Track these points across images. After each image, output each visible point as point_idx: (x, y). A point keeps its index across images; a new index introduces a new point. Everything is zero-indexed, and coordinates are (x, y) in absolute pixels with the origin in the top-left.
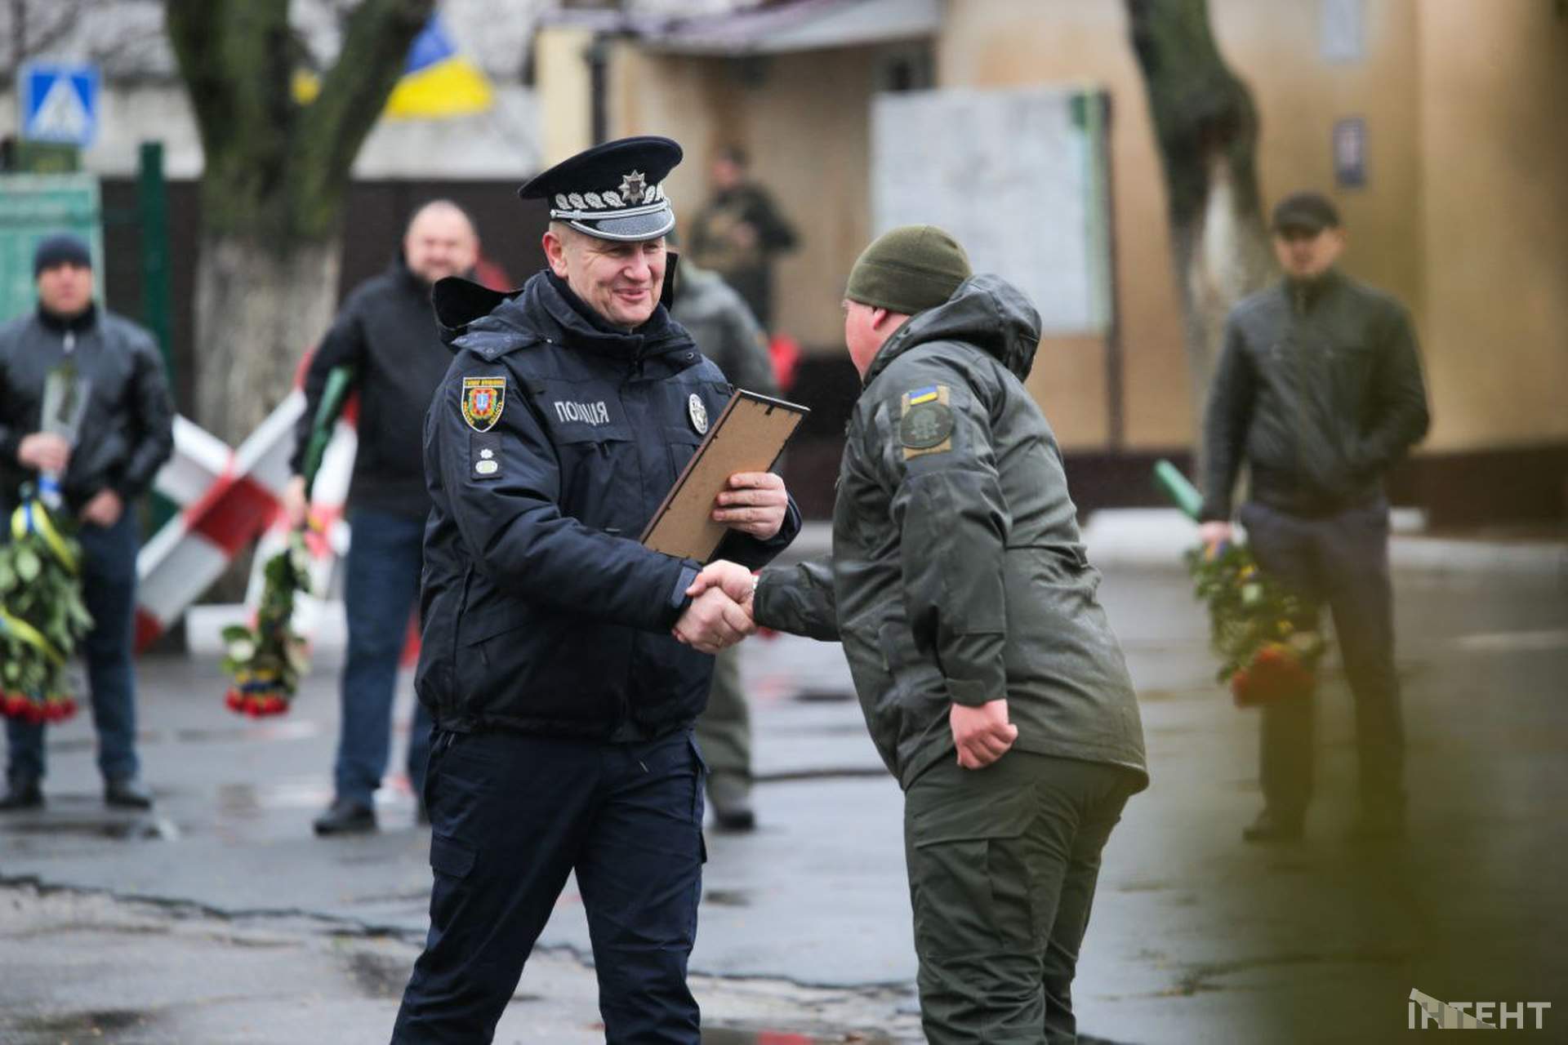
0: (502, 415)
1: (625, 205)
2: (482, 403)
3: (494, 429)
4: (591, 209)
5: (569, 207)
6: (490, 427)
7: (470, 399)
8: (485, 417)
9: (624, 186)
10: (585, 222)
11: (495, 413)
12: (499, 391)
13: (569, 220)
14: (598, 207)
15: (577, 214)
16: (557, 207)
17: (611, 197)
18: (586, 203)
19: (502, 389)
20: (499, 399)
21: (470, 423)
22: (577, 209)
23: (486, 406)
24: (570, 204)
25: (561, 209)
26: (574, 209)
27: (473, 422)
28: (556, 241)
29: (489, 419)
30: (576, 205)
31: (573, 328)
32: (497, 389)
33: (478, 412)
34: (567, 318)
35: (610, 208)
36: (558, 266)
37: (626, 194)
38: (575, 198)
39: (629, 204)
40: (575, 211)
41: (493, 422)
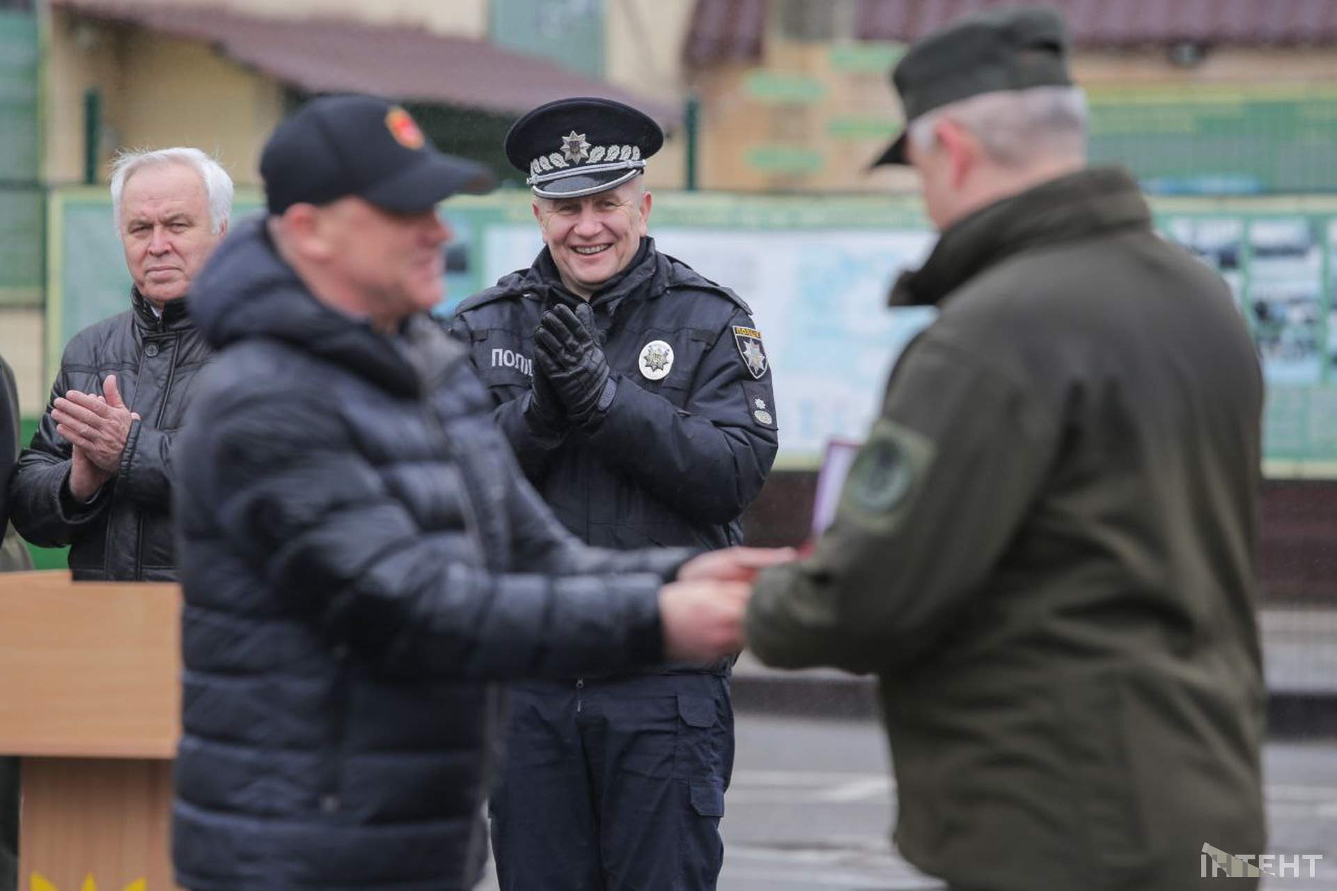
1: (568, 165)
9: (565, 147)
37: (568, 154)
39: (572, 164)
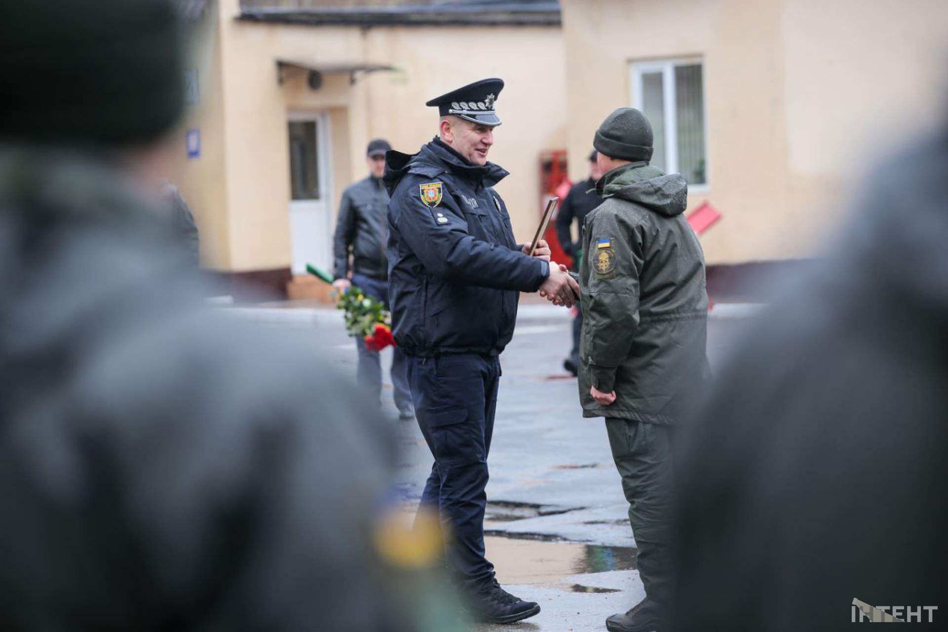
0: (442, 199)
2: (431, 195)
3: (439, 206)
4: (472, 110)
5: (460, 109)
6: (436, 205)
7: (425, 193)
8: (434, 201)
10: (468, 115)
11: (439, 198)
12: (439, 189)
13: (460, 114)
14: (475, 109)
15: (465, 112)
16: (453, 108)
17: (481, 105)
18: (469, 107)
19: (440, 188)
20: (440, 192)
21: (427, 204)
22: (464, 109)
23: (434, 195)
24: (460, 107)
25: (456, 109)
26: (462, 109)
27: (428, 203)
28: (448, 124)
29: (436, 201)
30: (464, 107)
31: (458, 165)
32: (438, 188)
33: (430, 199)
34: (455, 161)
35: (481, 110)
36: (448, 136)
38: (464, 105)
40: (464, 110)
41: (438, 203)
